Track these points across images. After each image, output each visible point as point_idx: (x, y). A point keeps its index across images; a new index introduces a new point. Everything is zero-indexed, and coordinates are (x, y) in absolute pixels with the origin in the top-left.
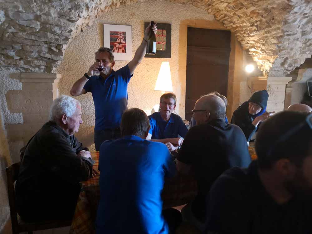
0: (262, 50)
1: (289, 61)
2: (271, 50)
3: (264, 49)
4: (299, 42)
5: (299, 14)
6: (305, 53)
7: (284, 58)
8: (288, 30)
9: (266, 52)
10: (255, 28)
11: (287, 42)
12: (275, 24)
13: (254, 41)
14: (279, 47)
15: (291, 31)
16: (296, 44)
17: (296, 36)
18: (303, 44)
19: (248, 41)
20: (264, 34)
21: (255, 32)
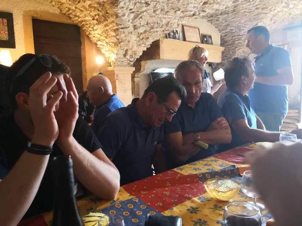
0: (107, 43)
1: (129, 52)
2: (112, 42)
3: (107, 42)
4: (133, 35)
5: (125, 8)
6: (141, 46)
7: (124, 50)
8: (121, 24)
9: (109, 44)
10: (95, 22)
11: (124, 35)
12: (110, 17)
13: (99, 34)
14: (118, 39)
15: (124, 25)
16: (131, 37)
17: (129, 29)
18: (137, 37)
19: (94, 34)
20: (104, 28)
21: (97, 25)
